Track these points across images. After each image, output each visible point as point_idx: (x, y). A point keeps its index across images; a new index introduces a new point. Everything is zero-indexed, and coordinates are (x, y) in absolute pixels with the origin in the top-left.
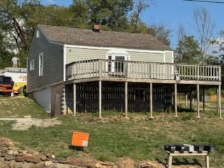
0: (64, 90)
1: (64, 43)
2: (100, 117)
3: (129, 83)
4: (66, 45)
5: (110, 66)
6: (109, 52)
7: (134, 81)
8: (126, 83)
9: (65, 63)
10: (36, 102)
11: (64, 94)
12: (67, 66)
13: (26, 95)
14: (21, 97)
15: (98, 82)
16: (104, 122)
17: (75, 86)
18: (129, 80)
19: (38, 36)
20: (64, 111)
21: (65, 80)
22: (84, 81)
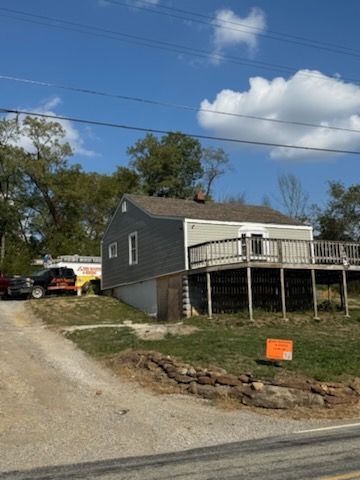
0: (187, 282)
1: (184, 217)
2: (252, 319)
3: (285, 269)
4: (187, 220)
5: (244, 248)
6: (242, 229)
7: (291, 267)
8: (282, 271)
9: (186, 245)
10: (121, 301)
11: (187, 288)
12: (189, 248)
13: (99, 292)
14: (91, 295)
15: (245, 269)
16: (259, 326)
17: (209, 276)
18: (285, 266)
19: (124, 209)
20: (188, 312)
21: (187, 268)
22: (223, 268)
